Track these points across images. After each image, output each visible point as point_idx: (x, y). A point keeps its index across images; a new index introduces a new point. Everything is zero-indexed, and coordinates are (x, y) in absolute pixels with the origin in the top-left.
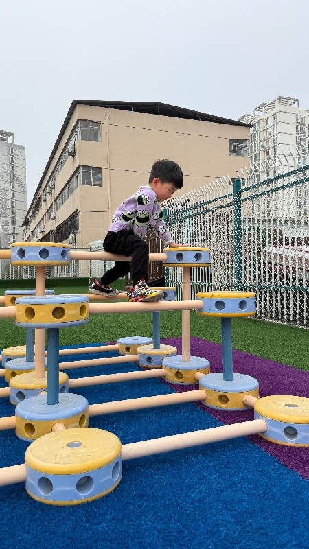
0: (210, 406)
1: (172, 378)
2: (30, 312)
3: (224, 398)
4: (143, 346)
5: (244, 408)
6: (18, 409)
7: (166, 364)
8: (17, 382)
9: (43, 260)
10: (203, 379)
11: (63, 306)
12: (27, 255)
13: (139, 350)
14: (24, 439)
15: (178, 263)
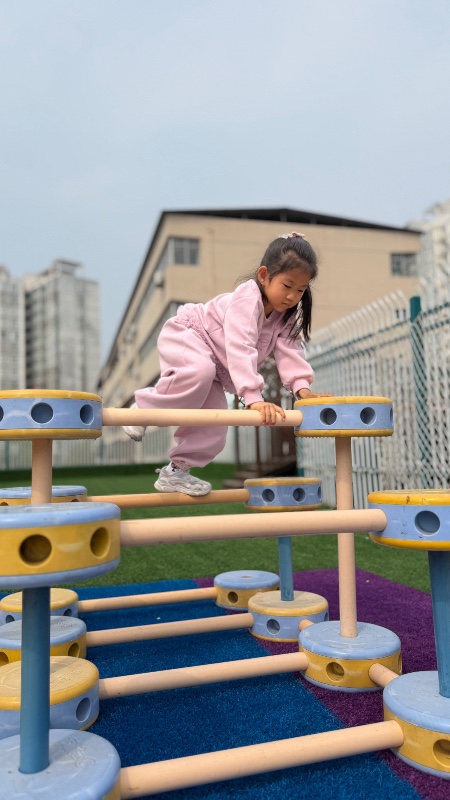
1: (319, 676)
3: (445, 747)
4: (261, 596)
7: (308, 642)
9: (38, 425)
11: (44, 533)
12: (6, 416)
13: (253, 602)
15: (325, 428)
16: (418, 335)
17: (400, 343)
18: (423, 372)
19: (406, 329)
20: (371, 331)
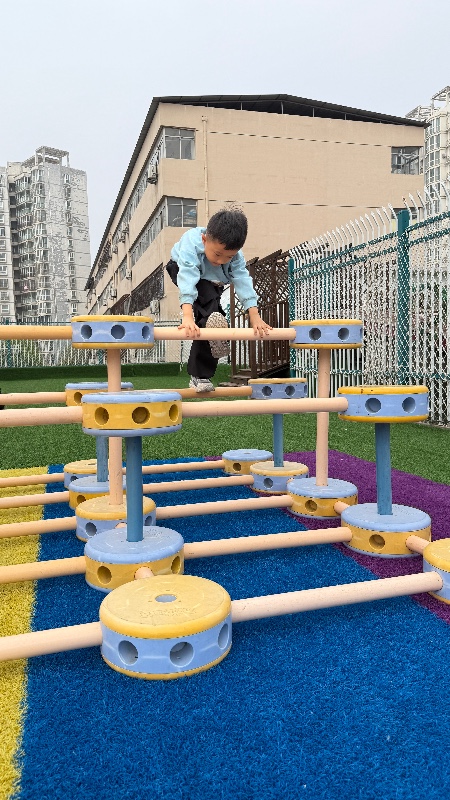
0: (357, 550)
1: (300, 509)
2: (103, 414)
3: (377, 540)
4: (259, 463)
5: (407, 554)
6: (88, 547)
7: (294, 488)
8: (86, 510)
9: (117, 340)
10: (347, 512)
11: (146, 406)
12: (94, 333)
13: (253, 468)
14: (97, 588)
15: (312, 343)
16: (404, 248)
17: (388, 255)
18: (406, 283)
19: (394, 243)
20: (363, 242)
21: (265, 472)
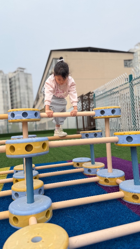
1: (102, 182)
2: (13, 148)
3: (135, 197)
4: (86, 163)
6: (10, 206)
7: (99, 174)
9: (24, 118)
10: (121, 184)
11: (31, 144)
12: (15, 116)
13: (84, 165)
15: (102, 116)
16: (131, 87)
17: (126, 89)
18: (133, 98)
19: (128, 85)
20: (117, 86)
21: (88, 167)
